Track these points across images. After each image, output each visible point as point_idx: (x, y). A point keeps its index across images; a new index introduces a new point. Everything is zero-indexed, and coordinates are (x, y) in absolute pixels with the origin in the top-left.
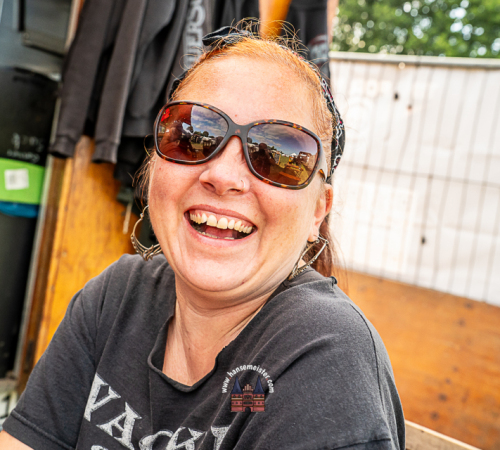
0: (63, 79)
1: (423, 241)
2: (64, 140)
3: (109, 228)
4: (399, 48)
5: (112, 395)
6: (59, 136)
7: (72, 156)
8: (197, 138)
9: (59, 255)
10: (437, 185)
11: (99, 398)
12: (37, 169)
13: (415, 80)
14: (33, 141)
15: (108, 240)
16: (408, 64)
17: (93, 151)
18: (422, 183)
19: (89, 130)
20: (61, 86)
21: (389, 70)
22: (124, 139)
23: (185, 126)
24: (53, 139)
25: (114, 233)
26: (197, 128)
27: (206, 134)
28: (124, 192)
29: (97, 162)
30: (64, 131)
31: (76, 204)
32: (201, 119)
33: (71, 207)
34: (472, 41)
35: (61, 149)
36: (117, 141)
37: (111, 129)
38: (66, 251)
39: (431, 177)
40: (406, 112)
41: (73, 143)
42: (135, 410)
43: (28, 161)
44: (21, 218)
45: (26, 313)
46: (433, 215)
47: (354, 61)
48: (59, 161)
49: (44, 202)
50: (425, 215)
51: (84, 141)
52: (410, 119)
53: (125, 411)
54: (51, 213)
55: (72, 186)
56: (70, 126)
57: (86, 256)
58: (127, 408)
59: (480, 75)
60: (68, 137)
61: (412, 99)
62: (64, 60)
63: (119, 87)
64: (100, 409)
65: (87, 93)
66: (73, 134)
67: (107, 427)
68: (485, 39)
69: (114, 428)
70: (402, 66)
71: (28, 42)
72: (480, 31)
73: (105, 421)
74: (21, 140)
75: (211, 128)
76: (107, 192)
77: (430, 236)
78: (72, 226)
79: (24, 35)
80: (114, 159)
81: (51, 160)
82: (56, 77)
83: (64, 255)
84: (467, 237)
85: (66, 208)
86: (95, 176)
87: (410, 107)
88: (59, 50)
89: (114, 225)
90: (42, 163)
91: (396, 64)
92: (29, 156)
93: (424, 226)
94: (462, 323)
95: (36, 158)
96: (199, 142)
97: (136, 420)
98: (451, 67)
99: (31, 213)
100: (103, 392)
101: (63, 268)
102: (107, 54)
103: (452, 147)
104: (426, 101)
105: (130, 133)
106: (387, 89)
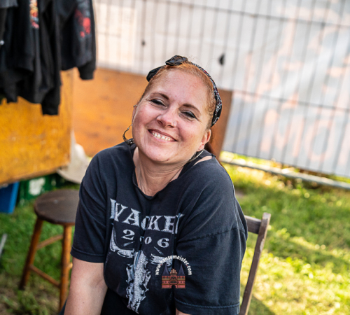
1: (143, 43)
5: (124, 208)
10: (150, 5)
11: (119, 211)
42: (137, 210)
53: (132, 212)
58: (132, 210)
64: (121, 215)
67: (126, 221)
69: (129, 221)
73: (125, 219)
93: (143, 33)
100: (119, 208)
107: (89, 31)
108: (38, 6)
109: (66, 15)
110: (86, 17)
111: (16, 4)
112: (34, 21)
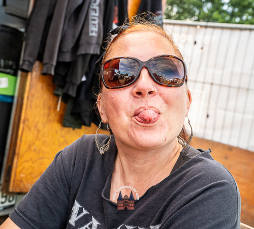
0: (26, 31)
1: (208, 116)
2: (27, 63)
3: (49, 108)
4: (196, 18)
5: (85, 212)
6: (24, 61)
7: (31, 71)
8: (122, 77)
9: (24, 122)
10: (215, 88)
11: (79, 214)
12: (12, 78)
13: (205, 34)
14: (10, 63)
15: (49, 115)
16: (201, 26)
17: (42, 69)
18: (208, 87)
19: (40, 58)
20: (25, 35)
21: (192, 29)
22: (58, 62)
23: (116, 71)
24: (21, 62)
25: (52, 111)
26: (122, 72)
27: (127, 75)
28: (57, 90)
29: (44, 74)
30: (27, 58)
31: (33, 96)
32: (124, 67)
33: (30, 97)
34: (233, 15)
35: (25, 67)
36: (55, 64)
37: (51, 58)
38: (27, 120)
39: (212, 84)
40: (200, 51)
41: (32, 64)
42: (98, 220)
43: (8, 73)
44: (4, 103)
45: (7, 152)
46: (213, 103)
47: (174, 24)
48: (24, 74)
49: (16, 94)
50: (209, 104)
51: (37, 64)
52: (202, 54)
53: (92, 221)
54: (20, 100)
55: (31, 86)
56: (30, 56)
57: (38, 122)
58: (93, 219)
59: (237, 33)
60: (29, 61)
61: (203, 44)
62: (26, 21)
63: (56, 36)
64: (79, 220)
65: (39, 39)
66: (31, 60)
68: (239, 14)
70: (198, 27)
71: (8, 12)
72: (236, 10)
73: (82, 226)
74: (5, 62)
75: (130, 72)
76: (48, 90)
77: (211, 113)
78: (31, 107)
79: (6, 8)
80: (53, 73)
81: (20, 73)
82: (23, 30)
83: (26, 122)
84: (230, 114)
85: (28, 98)
86: (43, 82)
87: (202, 48)
88: (24, 16)
89: (52, 107)
90: (15, 74)
91: (195, 26)
92: (8, 71)
93: (208, 109)
94: (226, 158)
95: (12, 72)
96: (123, 79)
97: (98, 225)
98: (223, 28)
99: (9, 100)
100: (80, 211)
101: (26, 128)
102: (50, 18)
103: (223, 69)
104: (210, 45)
105: (61, 60)
106: (191, 39)
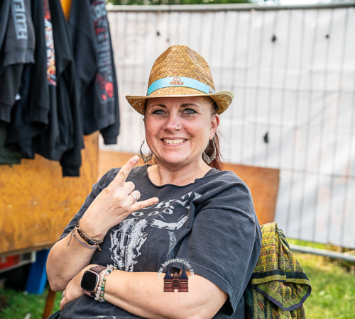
13: (169, 22)
16: (163, 11)
40: (166, 44)
47: (127, 11)
61: (169, 35)
87: (168, 40)
91: (155, 12)
98: (191, 11)
104: (178, 35)
107: (111, 95)
108: (56, 64)
109: (87, 79)
110: (108, 81)
111: (32, 60)
112: (51, 78)
